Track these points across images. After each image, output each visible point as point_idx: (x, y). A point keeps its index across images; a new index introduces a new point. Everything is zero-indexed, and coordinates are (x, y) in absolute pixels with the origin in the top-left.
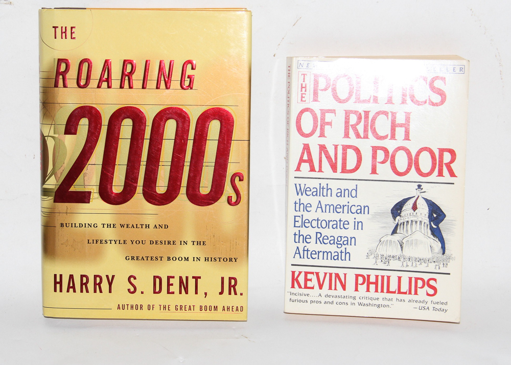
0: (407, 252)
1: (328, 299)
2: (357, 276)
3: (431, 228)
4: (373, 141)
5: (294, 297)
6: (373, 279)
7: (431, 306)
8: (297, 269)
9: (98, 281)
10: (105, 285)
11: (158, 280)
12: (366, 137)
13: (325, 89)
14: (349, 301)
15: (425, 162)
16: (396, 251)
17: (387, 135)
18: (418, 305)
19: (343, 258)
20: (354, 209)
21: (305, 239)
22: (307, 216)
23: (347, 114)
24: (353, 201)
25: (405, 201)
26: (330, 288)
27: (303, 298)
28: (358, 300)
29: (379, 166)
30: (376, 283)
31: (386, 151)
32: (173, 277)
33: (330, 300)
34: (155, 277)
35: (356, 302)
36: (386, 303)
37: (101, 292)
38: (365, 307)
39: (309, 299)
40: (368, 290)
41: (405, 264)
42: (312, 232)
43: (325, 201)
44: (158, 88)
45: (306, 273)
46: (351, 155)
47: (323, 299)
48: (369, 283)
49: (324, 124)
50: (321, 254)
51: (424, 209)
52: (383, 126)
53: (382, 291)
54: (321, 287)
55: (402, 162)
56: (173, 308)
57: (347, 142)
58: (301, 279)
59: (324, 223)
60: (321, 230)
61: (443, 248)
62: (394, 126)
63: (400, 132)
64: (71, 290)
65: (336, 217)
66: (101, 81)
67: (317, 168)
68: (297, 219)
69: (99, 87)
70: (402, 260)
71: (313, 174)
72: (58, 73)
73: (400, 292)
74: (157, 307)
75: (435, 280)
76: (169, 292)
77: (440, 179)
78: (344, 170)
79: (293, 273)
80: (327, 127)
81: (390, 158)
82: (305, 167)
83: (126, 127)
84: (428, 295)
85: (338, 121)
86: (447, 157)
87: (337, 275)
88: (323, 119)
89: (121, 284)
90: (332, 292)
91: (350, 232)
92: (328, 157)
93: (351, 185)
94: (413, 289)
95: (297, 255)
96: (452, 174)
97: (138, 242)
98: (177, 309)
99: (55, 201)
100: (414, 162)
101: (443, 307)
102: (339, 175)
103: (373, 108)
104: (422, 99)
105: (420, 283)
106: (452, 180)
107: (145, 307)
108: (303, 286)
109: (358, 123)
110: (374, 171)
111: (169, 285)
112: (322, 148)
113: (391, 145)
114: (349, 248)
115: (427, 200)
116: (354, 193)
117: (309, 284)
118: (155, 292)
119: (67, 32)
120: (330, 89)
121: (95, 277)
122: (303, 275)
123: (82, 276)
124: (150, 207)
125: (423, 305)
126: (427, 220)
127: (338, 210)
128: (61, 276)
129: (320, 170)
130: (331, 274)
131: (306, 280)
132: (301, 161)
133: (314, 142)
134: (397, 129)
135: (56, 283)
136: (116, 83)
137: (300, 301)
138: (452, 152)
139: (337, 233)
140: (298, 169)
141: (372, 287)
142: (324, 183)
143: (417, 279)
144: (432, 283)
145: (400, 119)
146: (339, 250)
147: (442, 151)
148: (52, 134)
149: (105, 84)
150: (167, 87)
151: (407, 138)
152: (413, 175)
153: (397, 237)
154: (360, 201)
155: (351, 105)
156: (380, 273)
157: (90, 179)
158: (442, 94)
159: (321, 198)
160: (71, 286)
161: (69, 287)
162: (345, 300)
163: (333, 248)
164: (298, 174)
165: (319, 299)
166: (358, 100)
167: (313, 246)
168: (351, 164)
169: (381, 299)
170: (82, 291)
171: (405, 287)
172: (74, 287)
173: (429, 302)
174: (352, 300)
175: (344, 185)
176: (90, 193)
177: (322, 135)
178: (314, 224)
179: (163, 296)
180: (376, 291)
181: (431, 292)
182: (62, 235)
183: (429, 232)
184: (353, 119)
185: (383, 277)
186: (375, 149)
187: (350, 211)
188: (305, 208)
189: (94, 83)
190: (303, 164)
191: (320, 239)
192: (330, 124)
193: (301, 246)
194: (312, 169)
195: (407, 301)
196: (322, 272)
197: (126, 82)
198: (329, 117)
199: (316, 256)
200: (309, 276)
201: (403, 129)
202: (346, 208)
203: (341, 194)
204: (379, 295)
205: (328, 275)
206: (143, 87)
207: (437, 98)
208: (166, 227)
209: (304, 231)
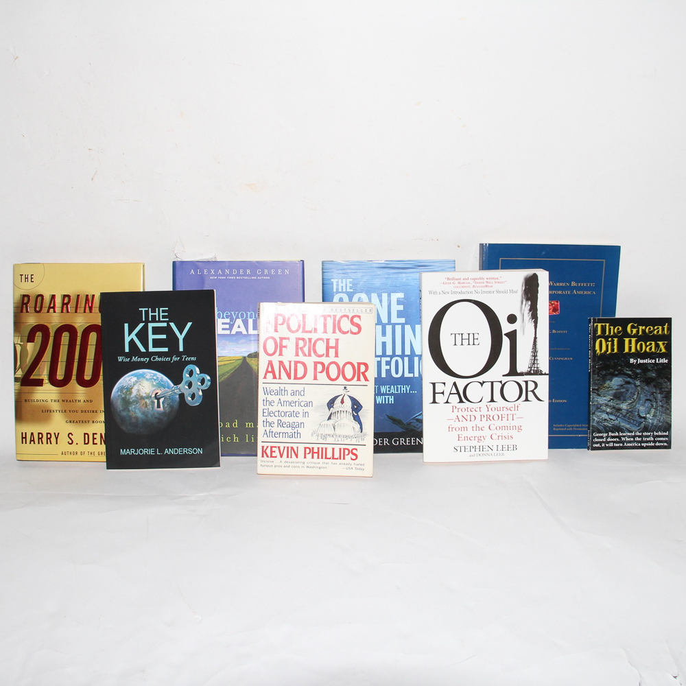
0: (338, 432)
1: (286, 464)
2: (305, 448)
3: (353, 415)
4: (314, 358)
5: (263, 464)
6: (316, 450)
7: (354, 467)
8: (265, 445)
9: (49, 436)
10: (53, 439)
11: (86, 436)
12: (310, 355)
13: (283, 324)
14: (301, 465)
15: (349, 372)
16: (331, 431)
17: (324, 354)
18: (345, 466)
19: (296, 436)
20: (302, 404)
21: (270, 424)
22: (271, 409)
23: (297, 339)
24: (301, 398)
25: (336, 398)
26: (288, 457)
27: (270, 464)
28: (306, 464)
29: (318, 374)
30: (318, 453)
31: (323, 364)
32: (96, 434)
33: (288, 464)
34: (85, 434)
35: (305, 465)
36: (325, 465)
37: (51, 443)
38: (311, 469)
39: (273, 464)
40: (313, 457)
41: (337, 440)
42: (275, 419)
43: (283, 398)
44: (85, 312)
45: (272, 447)
46: (300, 367)
47: (283, 464)
48: (313, 453)
49: (282, 347)
50: (281, 434)
51: (348, 403)
52: (321, 348)
53: (322, 458)
54: (281, 456)
55: (333, 372)
56: (96, 454)
57: (297, 359)
58: (268, 451)
59: (283, 413)
60: (281, 418)
61: (361, 428)
62: (328, 348)
63: (332, 352)
64: (32, 442)
65: (291, 409)
66: (50, 308)
67: (278, 377)
68: (265, 411)
69: (48, 312)
70: (335, 436)
71: (275, 381)
72: (23, 303)
73: (333, 458)
74: (86, 453)
75: (356, 449)
76: (94, 444)
77: (359, 383)
78: (296, 378)
79: (263, 447)
80: (284, 349)
81: (326, 369)
82: (270, 376)
83: (65, 337)
84: (352, 459)
85: (291, 345)
86: (363, 368)
87: (292, 448)
88: (281, 344)
89: (63, 438)
90: (289, 459)
91: (300, 419)
92: (285, 369)
93: (300, 388)
94: (342, 456)
95: (265, 435)
96: (366, 379)
97: (73, 411)
98: (99, 454)
99: (22, 385)
100: (341, 372)
101: (362, 467)
102: (292, 381)
103: (314, 336)
104: (345, 330)
105: (347, 452)
106: (366, 383)
107: (79, 453)
108: (269, 456)
109: (305, 346)
110: (315, 378)
111: (94, 439)
112: (281, 363)
113: (326, 361)
114: (300, 430)
115: (350, 397)
116: (302, 393)
117: (274, 454)
118: (85, 444)
119: (28, 278)
120: (285, 324)
121: (47, 434)
122: (269, 448)
123: (39, 434)
124: (80, 389)
125: (349, 466)
126: (350, 410)
127: (292, 404)
128: (26, 433)
129: (280, 378)
130: (288, 448)
131: (272, 452)
132: (267, 372)
133: (276, 360)
134: (330, 350)
135: (23, 438)
136: (58, 309)
137: (267, 466)
138: (366, 365)
139: (291, 420)
140: (265, 378)
141: (316, 455)
142: (282, 386)
143: (344, 449)
144: (354, 451)
145: (332, 343)
146: (293, 432)
147: (359, 364)
148: (19, 342)
149: (52, 310)
150: (91, 312)
151: (337, 355)
152: (341, 380)
153: (331, 422)
154: (306, 398)
155: (300, 334)
156: (320, 446)
157: (43, 372)
158: (359, 326)
159: (281, 397)
160: (32, 441)
161: (31, 441)
162: (298, 465)
163: (289, 430)
164: (265, 381)
165: (280, 464)
166: (304, 331)
167: (276, 429)
168: (300, 374)
169: (321, 463)
170: (39, 443)
171: (337, 455)
172: (34, 441)
173: (353, 465)
174: (302, 464)
175: (295, 388)
176: (43, 380)
177: (281, 354)
178: (276, 414)
179: (90, 447)
180: (318, 458)
181: (354, 457)
182: (26, 407)
183: (352, 418)
184: (301, 343)
185: (322, 448)
186: (316, 364)
187: (299, 405)
188: (270, 403)
189: (45, 310)
190: (268, 374)
191: (281, 424)
192: (285, 347)
193: (268, 429)
194: (275, 377)
195: (338, 464)
196: (282, 446)
197: (65, 309)
198: (285, 343)
199: (278, 435)
200: (274, 449)
201: (334, 350)
202: (297, 403)
203: (294, 394)
204: (320, 460)
205: (286, 448)
206: (76, 312)
207: (355, 329)
208: (91, 401)
209: (270, 420)
